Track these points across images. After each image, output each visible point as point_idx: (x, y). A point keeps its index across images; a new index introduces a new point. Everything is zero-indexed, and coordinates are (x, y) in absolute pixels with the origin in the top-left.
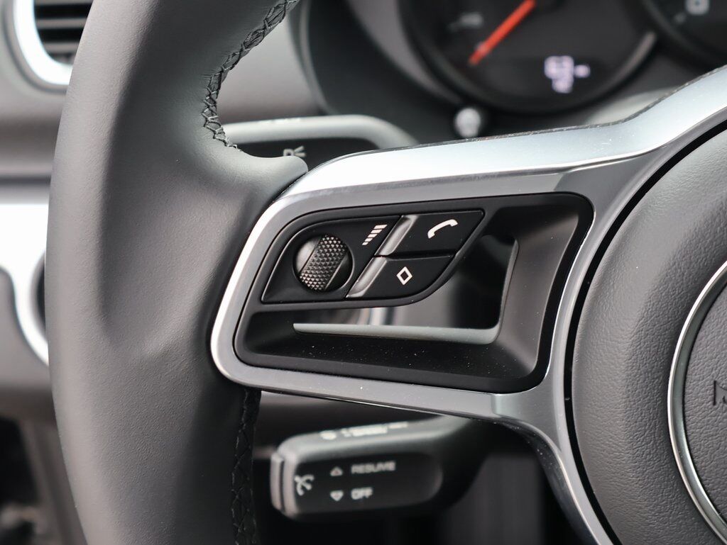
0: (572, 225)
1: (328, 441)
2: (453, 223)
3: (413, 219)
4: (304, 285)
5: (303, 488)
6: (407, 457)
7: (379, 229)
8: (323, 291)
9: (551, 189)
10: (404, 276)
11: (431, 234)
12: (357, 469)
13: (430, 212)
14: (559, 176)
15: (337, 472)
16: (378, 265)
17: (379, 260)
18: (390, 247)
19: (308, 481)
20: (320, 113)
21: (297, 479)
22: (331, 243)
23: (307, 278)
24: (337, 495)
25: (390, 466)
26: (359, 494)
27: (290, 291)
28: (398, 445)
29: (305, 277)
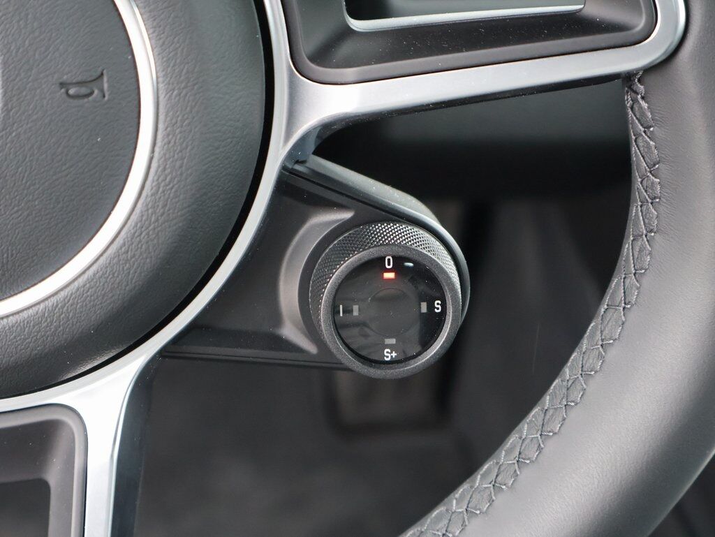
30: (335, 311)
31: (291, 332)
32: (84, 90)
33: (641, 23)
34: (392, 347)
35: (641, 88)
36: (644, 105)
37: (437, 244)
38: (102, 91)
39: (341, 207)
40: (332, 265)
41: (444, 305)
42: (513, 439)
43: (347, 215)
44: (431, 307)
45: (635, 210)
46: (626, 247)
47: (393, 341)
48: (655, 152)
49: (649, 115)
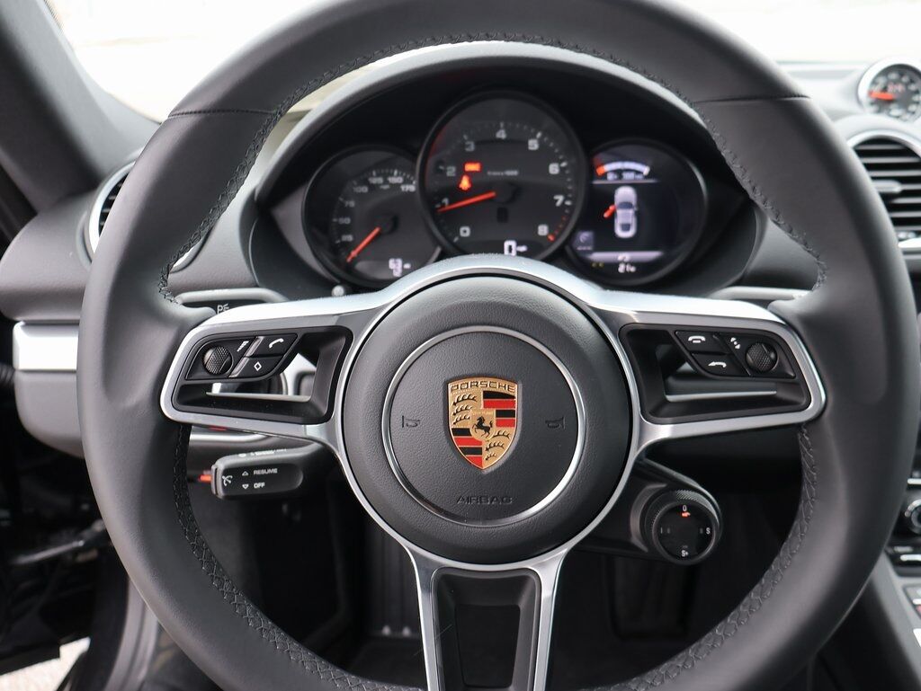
0: (343, 341)
1: (242, 458)
2: (281, 340)
3: (262, 338)
4: (208, 372)
5: (227, 482)
6: (284, 466)
7: (245, 343)
8: (218, 374)
9: (333, 324)
10: (258, 366)
11: (271, 346)
12: (256, 472)
13: (271, 335)
14: (336, 317)
15: (245, 474)
16: (244, 361)
17: (245, 358)
18: (250, 352)
19: (229, 479)
20: (257, 286)
21: (223, 477)
22: (222, 350)
23: (209, 367)
24: (245, 486)
25: (275, 471)
26: (257, 485)
27: (201, 374)
28: (279, 459)
29: (208, 367)
30: (658, 529)
31: (636, 540)
32: (555, 424)
33: (804, 402)
34: (686, 550)
35: (805, 431)
36: (807, 439)
37: (707, 501)
38: (562, 424)
39: (661, 482)
40: (657, 508)
41: (711, 531)
42: (746, 600)
43: (664, 486)
44: (705, 531)
45: (805, 488)
46: (801, 506)
47: (686, 547)
48: (813, 460)
49: (809, 443)
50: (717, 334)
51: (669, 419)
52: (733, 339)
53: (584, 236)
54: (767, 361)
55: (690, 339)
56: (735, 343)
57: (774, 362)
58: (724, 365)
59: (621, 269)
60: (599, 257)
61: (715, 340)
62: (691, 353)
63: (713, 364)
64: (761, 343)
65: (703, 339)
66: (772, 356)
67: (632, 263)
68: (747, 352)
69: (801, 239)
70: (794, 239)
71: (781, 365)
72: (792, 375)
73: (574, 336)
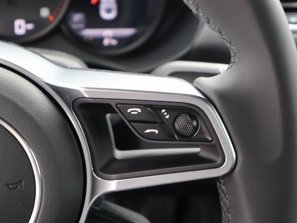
32: (15, 186)
33: (219, 161)
35: (222, 181)
36: (224, 187)
38: (21, 186)
48: (229, 205)
49: (225, 191)
50: (151, 106)
51: (115, 176)
52: (163, 111)
53: (77, 17)
54: (190, 127)
55: (129, 111)
56: (165, 114)
57: (196, 129)
58: (157, 132)
59: (106, 42)
60: (90, 33)
61: (149, 111)
62: (130, 122)
63: (148, 131)
64: (185, 113)
65: (139, 110)
66: (195, 123)
67: (114, 38)
68: (174, 120)
69: (216, 28)
70: (212, 28)
71: (201, 132)
72: (210, 139)
73: (30, 111)
